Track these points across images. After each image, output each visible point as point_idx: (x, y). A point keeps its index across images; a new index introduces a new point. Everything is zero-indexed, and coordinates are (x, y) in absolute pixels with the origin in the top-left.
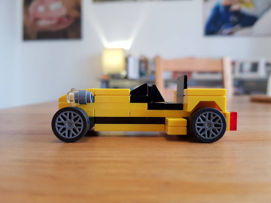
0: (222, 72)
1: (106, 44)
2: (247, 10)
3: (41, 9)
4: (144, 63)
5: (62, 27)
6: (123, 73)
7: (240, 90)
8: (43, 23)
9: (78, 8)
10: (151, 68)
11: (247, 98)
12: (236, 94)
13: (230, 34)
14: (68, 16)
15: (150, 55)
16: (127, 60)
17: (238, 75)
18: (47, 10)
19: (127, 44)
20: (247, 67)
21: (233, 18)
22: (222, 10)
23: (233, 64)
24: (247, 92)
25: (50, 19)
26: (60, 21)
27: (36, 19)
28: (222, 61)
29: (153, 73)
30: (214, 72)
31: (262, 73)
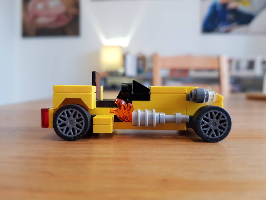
0: (219, 70)
1: (104, 41)
2: (244, 8)
3: (40, 6)
4: (141, 60)
5: (61, 24)
6: (121, 71)
7: (237, 88)
8: (42, 21)
9: (76, 5)
10: (149, 65)
11: (243, 96)
12: (233, 92)
13: (228, 32)
14: (66, 14)
15: (147, 52)
16: (124, 57)
17: (235, 73)
18: (46, 7)
19: (125, 41)
20: (244, 64)
21: (230, 17)
22: (219, 8)
23: (230, 61)
24: (244, 90)
25: (48, 16)
26: (59, 18)
27: (36, 17)
28: (218, 59)
29: (151, 70)
30: (211, 70)
31: (258, 71)
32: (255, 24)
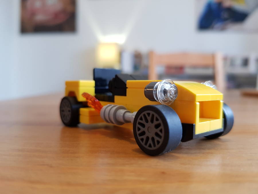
0: (213, 66)
1: (102, 38)
4: (138, 58)
10: (145, 62)
16: (121, 54)
20: (239, 62)
23: (225, 59)
29: (147, 67)
30: (206, 67)
31: (252, 69)
32: (250, 23)
